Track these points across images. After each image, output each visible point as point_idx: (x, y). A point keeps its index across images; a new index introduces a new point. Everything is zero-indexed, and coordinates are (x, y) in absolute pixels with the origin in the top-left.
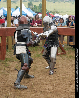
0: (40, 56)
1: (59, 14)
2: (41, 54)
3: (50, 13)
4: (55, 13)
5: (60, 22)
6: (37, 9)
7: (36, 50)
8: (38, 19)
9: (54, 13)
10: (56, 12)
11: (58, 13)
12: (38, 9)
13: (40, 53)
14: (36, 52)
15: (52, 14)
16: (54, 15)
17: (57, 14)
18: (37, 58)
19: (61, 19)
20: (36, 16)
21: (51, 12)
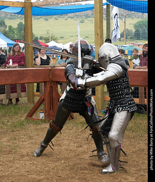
0: (24, 125)
1: (57, 42)
2: (25, 119)
3: (40, 41)
4: (49, 40)
5: (62, 58)
6: (14, 32)
7: (16, 113)
8: (19, 51)
9: (47, 40)
10: (50, 38)
11: (55, 40)
12: (16, 34)
13: (23, 119)
14: (16, 117)
15: (43, 41)
16: (47, 44)
17: (53, 41)
18: (17, 129)
19: (64, 51)
20: (14, 47)
21: (41, 38)
